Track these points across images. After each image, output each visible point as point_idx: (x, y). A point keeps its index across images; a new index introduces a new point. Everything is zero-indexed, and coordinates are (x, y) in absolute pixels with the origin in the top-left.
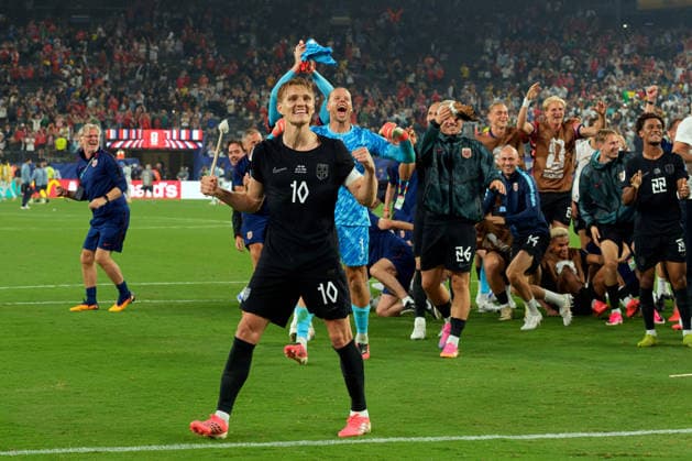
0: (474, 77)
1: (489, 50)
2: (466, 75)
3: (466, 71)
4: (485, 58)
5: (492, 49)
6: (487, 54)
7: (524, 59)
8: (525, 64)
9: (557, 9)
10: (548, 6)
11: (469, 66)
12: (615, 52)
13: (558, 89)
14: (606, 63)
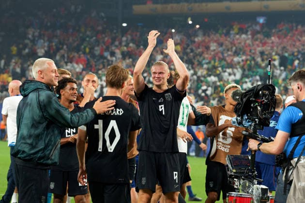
0: (19, 54)
1: (30, 36)
2: (14, 52)
3: (14, 49)
4: (27, 41)
5: (33, 36)
6: (29, 39)
7: (54, 44)
8: (54, 47)
9: (79, 10)
10: (73, 8)
11: (17, 46)
12: (117, 43)
13: (76, 65)
14: (110, 50)
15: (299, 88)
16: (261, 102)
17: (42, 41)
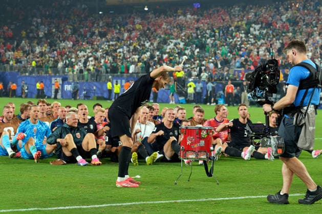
0: (28, 37)
1: (35, 23)
2: (24, 35)
3: (24, 33)
4: (33, 27)
5: (37, 23)
6: (34, 25)
9: (68, 4)
10: (64, 2)
11: (26, 31)
12: (96, 25)
13: (68, 43)
14: (91, 31)
15: (293, 53)
16: (269, 73)
17: (43, 27)
